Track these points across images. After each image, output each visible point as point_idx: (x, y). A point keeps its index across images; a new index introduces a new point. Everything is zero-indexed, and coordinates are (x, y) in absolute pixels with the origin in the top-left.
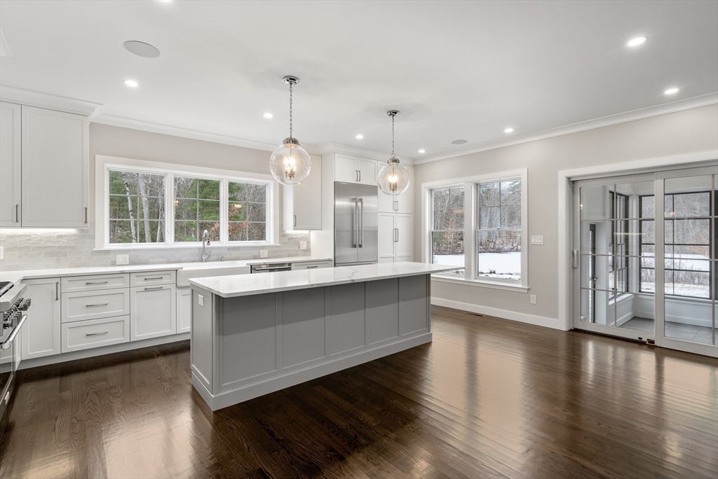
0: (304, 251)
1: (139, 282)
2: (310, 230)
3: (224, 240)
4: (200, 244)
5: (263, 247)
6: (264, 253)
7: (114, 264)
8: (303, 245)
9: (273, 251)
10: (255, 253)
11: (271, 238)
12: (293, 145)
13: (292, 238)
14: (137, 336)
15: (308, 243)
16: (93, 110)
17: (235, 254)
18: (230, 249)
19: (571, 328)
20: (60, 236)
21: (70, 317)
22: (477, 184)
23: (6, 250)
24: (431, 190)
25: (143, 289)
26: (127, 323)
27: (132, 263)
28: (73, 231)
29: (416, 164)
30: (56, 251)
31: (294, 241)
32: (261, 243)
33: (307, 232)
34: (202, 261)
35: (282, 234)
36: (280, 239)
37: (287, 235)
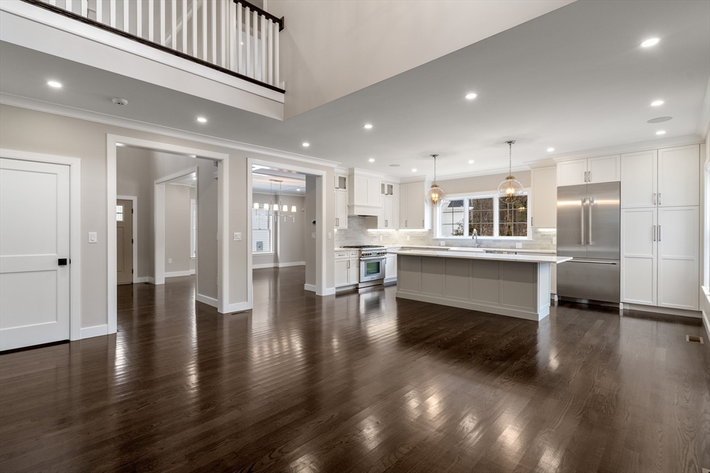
3: (496, 235)
6: (519, 245)
7: (440, 245)
9: (526, 245)
10: (512, 244)
11: (529, 235)
13: (544, 235)
17: (498, 244)
33: (550, 230)
34: (474, 247)
35: (535, 232)
36: (533, 235)
37: (540, 232)
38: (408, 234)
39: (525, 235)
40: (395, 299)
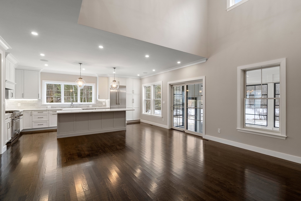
0: (104, 105)
1: (51, 112)
2: (106, 99)
3: (79, 102)
4: (70, 103)
5: (90, 104)
6: (91, 106)
7: (47, 108)
8: (104, 104)
9: (93, 105)
10: (88, 106)
11: (93, 102)
12: (81, 79)
13: (100, 102)
14: (51, 126)
15: (106, 103)
16: (41, 70)
17: (81, 106)
18: (80, 105)
19: (171, 128)
20: (33, 101)
21: (34, 120)
22: (154, 85)
23: (21, 104)
24: (145, 87)
25: (52, 114)
26: (48, 122)
27: (52, 108)
28: (37, 100)
29: (141, 78)
30: (33, 104)
31: (101, 103)
32: (90, 103)
33: (105, 100)
34: (71, 108)
35: (96, 100)
36: (96, 102)
37: (98, 101)
38: (19, 102)
39: (92, 102)
40: (57, 139)
